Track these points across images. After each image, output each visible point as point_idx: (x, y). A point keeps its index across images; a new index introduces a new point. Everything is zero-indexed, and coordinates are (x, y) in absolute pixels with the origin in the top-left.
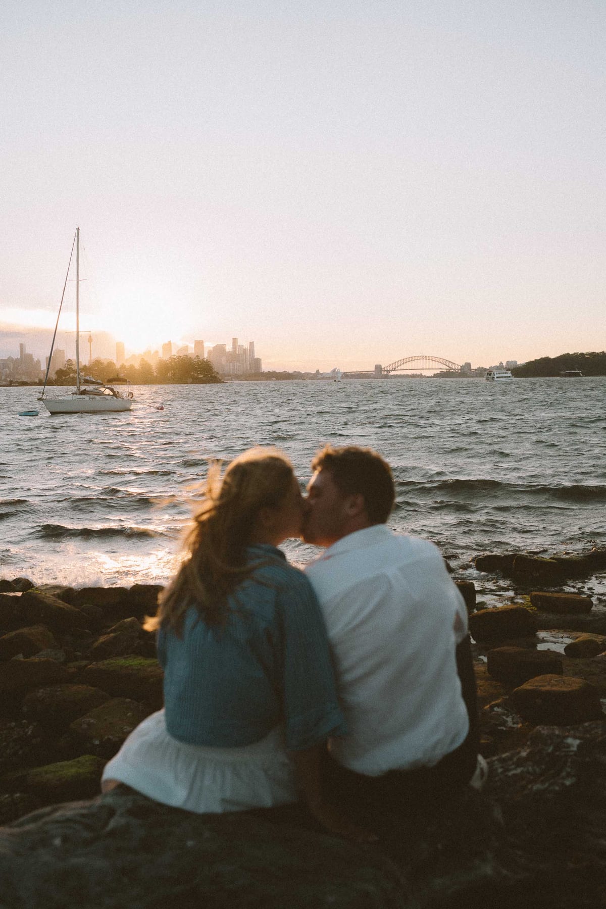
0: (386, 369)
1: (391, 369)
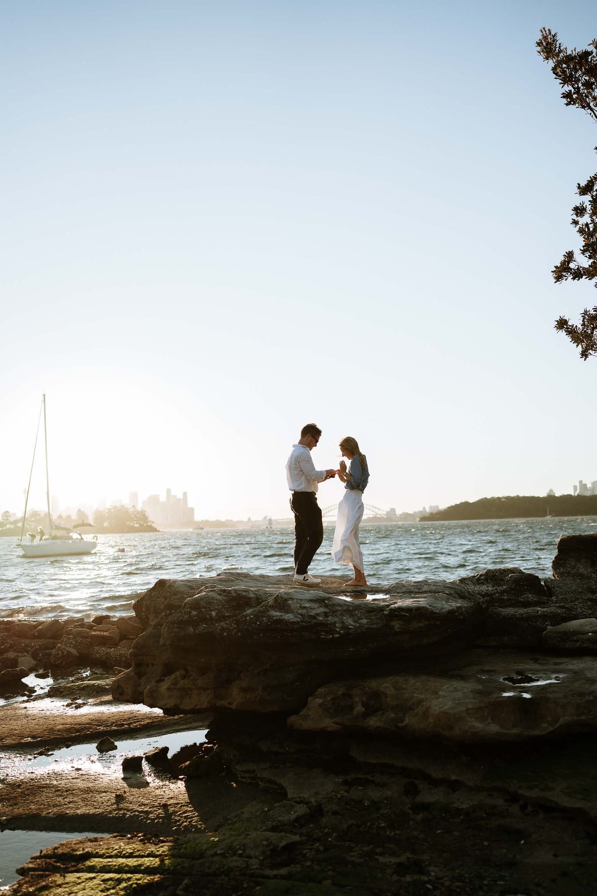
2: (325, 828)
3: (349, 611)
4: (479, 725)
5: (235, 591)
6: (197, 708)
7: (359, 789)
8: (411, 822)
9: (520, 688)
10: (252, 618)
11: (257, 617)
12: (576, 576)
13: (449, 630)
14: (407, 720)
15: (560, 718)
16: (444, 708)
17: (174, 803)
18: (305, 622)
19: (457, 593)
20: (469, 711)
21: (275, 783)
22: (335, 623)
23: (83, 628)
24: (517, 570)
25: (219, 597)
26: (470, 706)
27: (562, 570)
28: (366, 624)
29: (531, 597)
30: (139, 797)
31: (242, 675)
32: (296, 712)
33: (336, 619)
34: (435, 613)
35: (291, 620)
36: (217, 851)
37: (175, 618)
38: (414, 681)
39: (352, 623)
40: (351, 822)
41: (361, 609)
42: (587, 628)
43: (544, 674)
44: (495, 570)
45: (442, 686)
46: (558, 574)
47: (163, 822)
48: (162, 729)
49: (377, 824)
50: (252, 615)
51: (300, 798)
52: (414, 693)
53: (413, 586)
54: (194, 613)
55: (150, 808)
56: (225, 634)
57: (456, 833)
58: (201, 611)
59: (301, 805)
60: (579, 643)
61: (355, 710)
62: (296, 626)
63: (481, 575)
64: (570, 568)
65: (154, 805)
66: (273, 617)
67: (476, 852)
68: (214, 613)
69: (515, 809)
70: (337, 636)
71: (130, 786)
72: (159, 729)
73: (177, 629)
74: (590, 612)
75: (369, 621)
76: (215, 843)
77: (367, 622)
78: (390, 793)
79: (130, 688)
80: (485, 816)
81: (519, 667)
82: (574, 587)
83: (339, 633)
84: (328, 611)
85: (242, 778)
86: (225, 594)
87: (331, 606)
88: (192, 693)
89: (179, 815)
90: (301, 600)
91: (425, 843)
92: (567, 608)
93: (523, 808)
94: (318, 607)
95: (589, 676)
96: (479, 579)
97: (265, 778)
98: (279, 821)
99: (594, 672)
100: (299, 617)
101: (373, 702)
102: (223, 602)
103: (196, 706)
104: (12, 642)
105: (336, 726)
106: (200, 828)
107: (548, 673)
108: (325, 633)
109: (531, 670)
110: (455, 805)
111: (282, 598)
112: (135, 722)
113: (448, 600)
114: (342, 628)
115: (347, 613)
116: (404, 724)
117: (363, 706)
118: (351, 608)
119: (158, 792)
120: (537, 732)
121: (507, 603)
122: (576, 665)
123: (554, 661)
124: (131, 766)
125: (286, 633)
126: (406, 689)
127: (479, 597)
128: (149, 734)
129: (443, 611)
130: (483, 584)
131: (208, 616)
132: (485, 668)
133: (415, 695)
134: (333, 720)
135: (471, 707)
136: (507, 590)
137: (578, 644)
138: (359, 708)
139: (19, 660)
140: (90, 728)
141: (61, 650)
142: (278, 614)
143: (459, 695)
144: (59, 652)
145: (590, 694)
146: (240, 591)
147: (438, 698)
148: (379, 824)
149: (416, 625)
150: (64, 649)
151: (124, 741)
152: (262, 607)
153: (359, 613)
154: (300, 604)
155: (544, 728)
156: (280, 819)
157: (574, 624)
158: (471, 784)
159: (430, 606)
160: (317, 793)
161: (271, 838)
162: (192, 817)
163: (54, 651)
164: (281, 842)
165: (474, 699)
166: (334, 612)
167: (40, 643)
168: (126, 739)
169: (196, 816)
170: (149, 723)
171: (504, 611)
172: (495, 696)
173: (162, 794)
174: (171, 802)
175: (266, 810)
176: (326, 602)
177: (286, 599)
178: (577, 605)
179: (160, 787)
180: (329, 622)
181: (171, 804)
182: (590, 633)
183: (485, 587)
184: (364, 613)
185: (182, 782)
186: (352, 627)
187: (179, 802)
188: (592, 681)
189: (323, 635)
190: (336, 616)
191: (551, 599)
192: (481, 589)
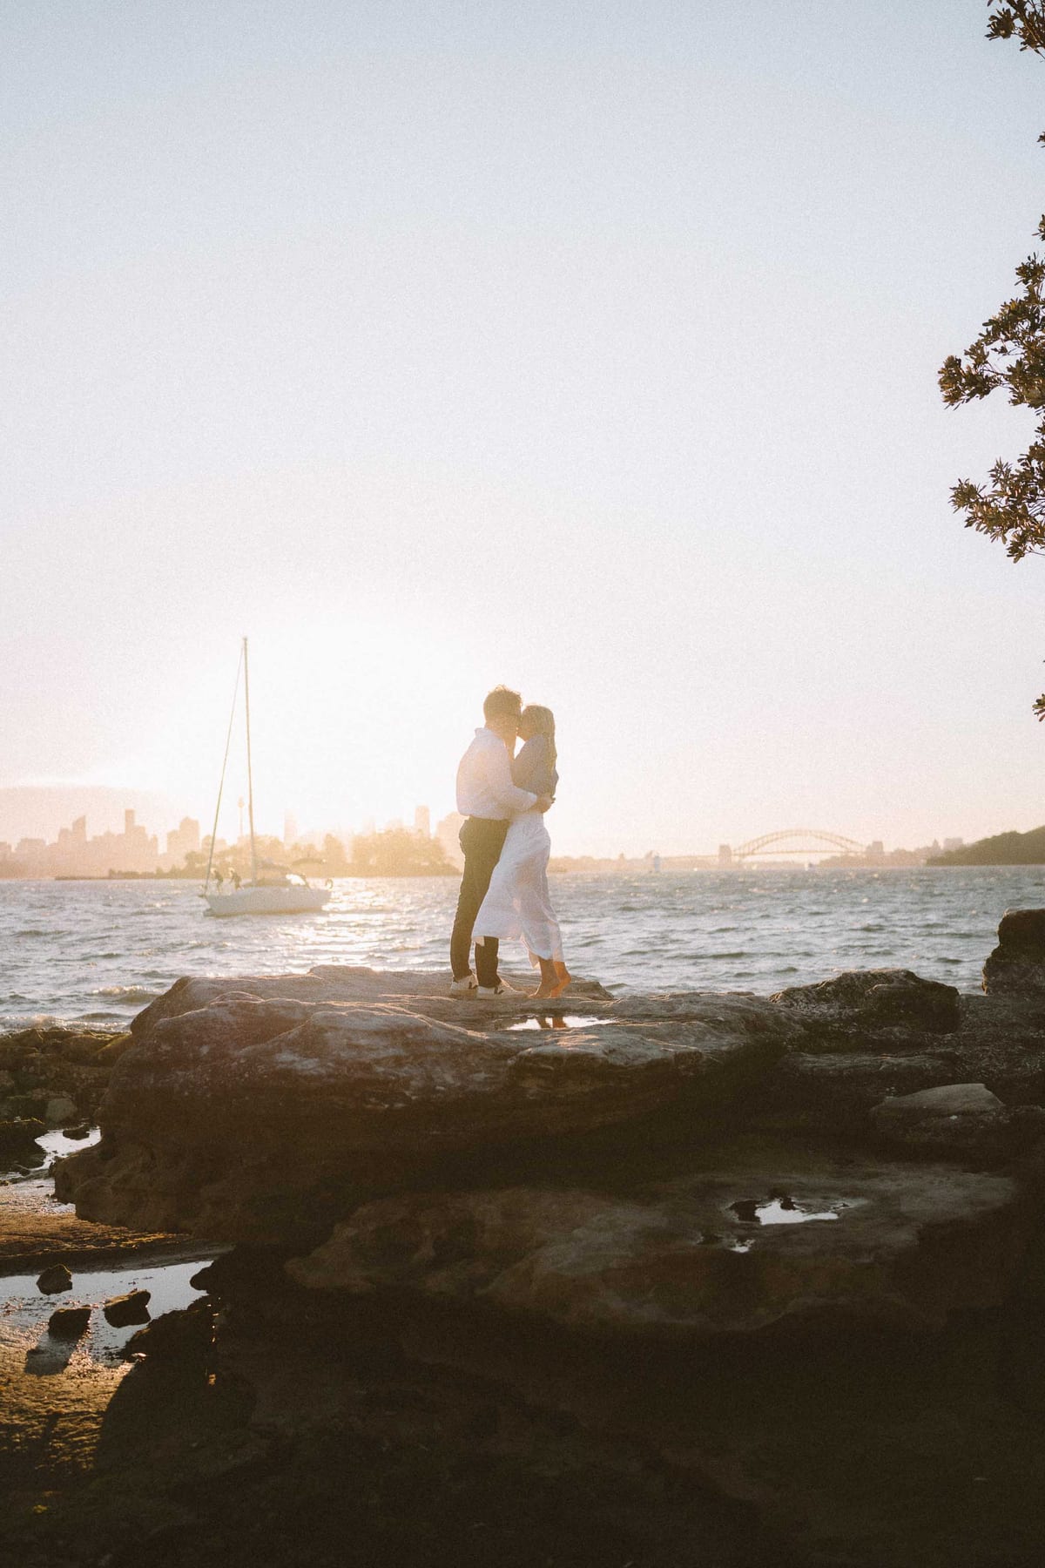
0: (738, 852)
1: (746, 851)
3: (454, 1054)
4: (614, 1303)
5: (267, 1006)
7: (386, 1416)
10: (242, 1064)
11: (251, 1062)
12: (1025, 990)
13: (658, 1100)
14: (496, 1283)
15: (791, 1299)
16: (559, 1265)
17: (75, 1412)
18: (335, 1077)
19: (748, 1022)
20: (608, 1275)
21: (252, 1387)
22: (412, 1078)
25: (231, 1018)
26: (613, 1264)
27: (1001, 976)
28: (480, 1083)
29: (898, 1031)
30: (25, 1394)
32: (305, 1252)
33: (415, 1072)
34: (613, 1066)
35: (307, 1073)
38: (549, 1201)
39: (449, 1079)
42: (956, 1105)
43: (825, 1198)
44: (858, 975)
45: (592, 1216)
46: (990, 985)
47: (27, 1451)
50: (244, 1057)
51: (269, 1425)
52: (538, 1226)
53: (665, 1002)
55: (27, 1419)
56: (186, 1094)
58: (180, 1045)
59: (263, 1441)
60: (930, 1134)
61: (417, 1254)
62: (314, 1084)
63: (829, 984)
64: (1017, 973)
65: (39, 1412)
66: (277, 1063)
68: (205, 1050)
70: (400, 1105)
71: (28, 1370)
73: (126, 1078)
74: (1005, 1067)
76: (37, 1517)
77: (486, 1078)
81: (781, 1181)
82: (1006, 1013)
83: (407, 1100)
84: (402, 1052)
85: (225, 1368)
86: (244, 1013)
87: (417, 1044)
89: (66, 1439)
90: (354, 1031)
92: (958, 1058)
94: (386, 1047)
95: (904, 1209)
96: (821, 991)
98: (197, 1473)
99: (919, 1199)
100: (329, 1067)
101: (461, 1239)
102: (235, 1027)
104: (58, 1069)
105: (368, 1284)
106: (84, 1470)
107: (832, 1195)
108: (377, 1098)
109: (803, 1188)
110: (536, 1469)
111: (314, 1026)
112: (132, 1238)
113: (701, 1036)
114: (418, 1091)
115: (448, 1059)
116: (491, 1287)
117: (435, 1247)
118: (460, 1050)
119: (69, 1385)
120: (739, 1326)
121: (853, 1041)
122: (896, 1180)
124: (69, 1326)
125: (295, 1097)
126: (525, 1217)
127: (798, 1027)
130: (827, 1001)
131: (191, 1055)
132: (716, 1180)
133: (540, 1230)
134: (366, 1273)
135: (615, 1266)
136: (861, 1015)
137: (926, 1137)
138: (427, 1251)
139: (49, 1105)
140: (48, 1244)
142: (291, 1058)
143: (608, 1237)
145: (873, 1250)
146: (275, 1007)
147: (567, 1242)
149: (571, 1089)
151: (95, 1274)
152: (275, 1042)
153: (477, 1060)
154: (349, 1039)
155: (762, 1318)
156: (201, 1469)
157: (936, 1095)
162: (86, 1445)
165: (631, 1249)
167: (97, 1075)
168: (102, 1270)
169: (93, 1444)
170: (158, 1239)
171: (808, 1062)
172: (679, 1243)
173: (71, 1389)
174: (73, 1409)
175: (194, 1445)
176: (410, 1036)
177: (323, 1029)
178: (988, 1051)
179: (79, 1375)
180: (393, 1078)
181: (68, 1414)
182: (955, 1114)
183: (824, 1008)
184: (486, 1060)
185: (127, 1367)
186: (442, 1088)
187: (86, 1410)
188: (900, 1220)
189: (370, 1103)
190: (421, 1064)
191: (940, 1037)
192: (815, 1011)
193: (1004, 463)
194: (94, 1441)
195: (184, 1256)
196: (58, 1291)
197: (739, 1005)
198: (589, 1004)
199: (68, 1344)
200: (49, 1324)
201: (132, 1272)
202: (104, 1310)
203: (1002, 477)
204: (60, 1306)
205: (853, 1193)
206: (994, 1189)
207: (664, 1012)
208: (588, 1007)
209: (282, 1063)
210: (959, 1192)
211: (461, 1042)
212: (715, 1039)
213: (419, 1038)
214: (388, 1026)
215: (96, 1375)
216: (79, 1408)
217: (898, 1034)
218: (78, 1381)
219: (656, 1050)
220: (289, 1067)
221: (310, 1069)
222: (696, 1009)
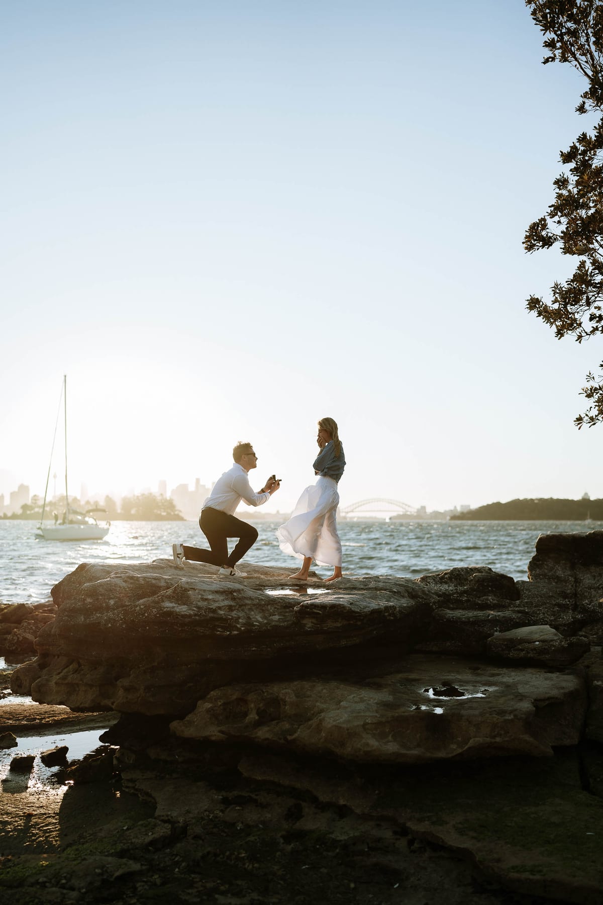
0: (344, 511)
1: (349, 511)
2: (177, 855)
3: (260, 605)
4: (373, 743)
5: (145, 578)
6: (82, 705)
7: (236, 810)
8: (278, 853)
9: (437, 702)
10: (142, 608)
11: (147, 607)
12: (553, 579)
13: (375, 632)
14: (298, 733)
15: (471, 738)
16: (338, 721)
17: (40, 814)
18: (199, 616)
19: (408, 592)
20: (367, 727)
21: (150, 796)
22: (239, 618)
23: (52, 613)
24: (485, 570)
25: (124, 584)
26: (369, 721)
27: (538, 571)
28: (277, 621)
29: (491, 599)
30: (7, 804)
31: (132, 672)
32: (181, 717)
33: (241, 614)
34: (354, 612)
35: (183, 613)
36: (38, 879)
37: (68, 605)
38: (320, 688)
39: (260, 619)
40: (209, 849)
41: (276, 604)
42: (536, 636)
43: (474, 686)
44: (462, 569)
45: (349, 696)
46: (533, 576)
47: (18, 836)
48: (75, 726)
49: (236, 853)
50: (143, 605)
51: (167, 816)
52: (317, 701)
53: (361, 581)
54: (89, 600)
55: (12, 818)
56: (110, 625)
57: (324, 870)
58: (98, 599)
59: (166, 825)
60: (524, 652)
61: (248, 718)
62: (187, 620)
63: (446, 574)
64: (547, 569)
65: (19, 814)
66: (164, 608)
67: (338, 895)
68: (112, 602)
69: (402, 843)
70: (236, 632)
71: (5, 790)
72: (71, 726)
73: (67, 618)
74: (553, 618)
75: (282, 617)
76: (44, 868)
77: (279, 619)
78: (269, 815)
79: (28, 681)
80: (366, 850)
81: (448, 677)
82: (545, 590)
83: (238, 629)
84: (233, 603)
85: (127, 787)
86: (132, 581)
87: (239, 599)
88: (79, 690)
89: (39, 828)
90: (204, 591)
91: (282, 882)
92: (527, 613)
93: (411, 843)
94: (223, 600)
95: (521, 690)
96: (442, 578)
97: (142, 790)
98: (132, 843)
99: (528, 686)
100: (194, 610)
101: (272, 710)
102: (127, 590)
103: (81, 704)
105: (223, 735)
106: (54, 845)
107: (477, 685)
108: (222, 628)
109: (460, 681)
110: (333, 836)
111: (182, 587)
112: (49, 717)
113: (390, 598)
114: (244, 625)
115: (257, 608)
116: (296, 735)
117: (258, 714)
118: (263, 603)
119: (32, 799)
120: (441, 754)
121: (465, 605)
122: (511, 677)
123: (492, 672)
124: (22, 766)
125: (176, 627)
126: (308, 697)
127: (434, 596)
128: (59, 730)
129: (365, 610)
130: (446, 583)
131: (104, 605)
132: (410, 677)
133: (318, 704)
134: (219, 728)
136: (468, 590)
137: (522, 654)
138: (253, 716)
141: (17, 635)
142: (171, 605)
143: (362, 706)
144: (14, 638)
145: (511, 712)
146: (150, 579)
147: (339, 709)
148: (239, 853)
149: (330, 625)
150: (19, 634)
151: (30, 738)
152: (158, 596)
153: (273, 608)
154: (202, 595)
155: (454, 749)
156: (133, 840)
157: (524, 631)
158: (358, 811)
159: (351, 604)
160: (188, 812)
161: (107, 866)
162: (52, 831)
163: (9, 637)
164: (118, 870)
165: (377, 713)
166: (240, 606)
168: (32, 736)
169: (56, 831)
170: (63, 718)
171: (449, 613)
172: (402, 709)
173: (34, 801)
174: (38, 811)
175: (125, 828)
176: (235, 594)
177: (187, 589)
178: (541, 610)
179: (36, 793)
180: (230, 617)
181: (37, 814)
182: (538, 641)
183: (446, 586)
184: (278, 609)
185: (64, 789)
186: (257, 624)
187: (47, 812)
188: (521, 697)
189: (219, 631)
190: (243, 610)
191: (514, 602)
192: (441, 588)
193: (559, 283)
194: (57, 829)
195: (81, 727)
196: (9, 748)
197: (402, 583)
198: (318, 582)
199: (24, 776)
200: (10, 765)
201: (51, 737)
202: (41, 757)
203: (558, 291)
204: (13, 756)
205: (490, 684)
206: (567, 682)
207: (362, 587)
208: (317, 583)
209: (167, 608)
210: (548, 683)
211: (264, 598)
212: (396, 600)
213: (240, 595)
214: (223, 589)
215: (47, 793)
216: (42, 811)
217: (491, 600)
218: (37, 797)
219: (374, 605)
220: (172, 610)
221: (185, 611)
222: (381, 585)
